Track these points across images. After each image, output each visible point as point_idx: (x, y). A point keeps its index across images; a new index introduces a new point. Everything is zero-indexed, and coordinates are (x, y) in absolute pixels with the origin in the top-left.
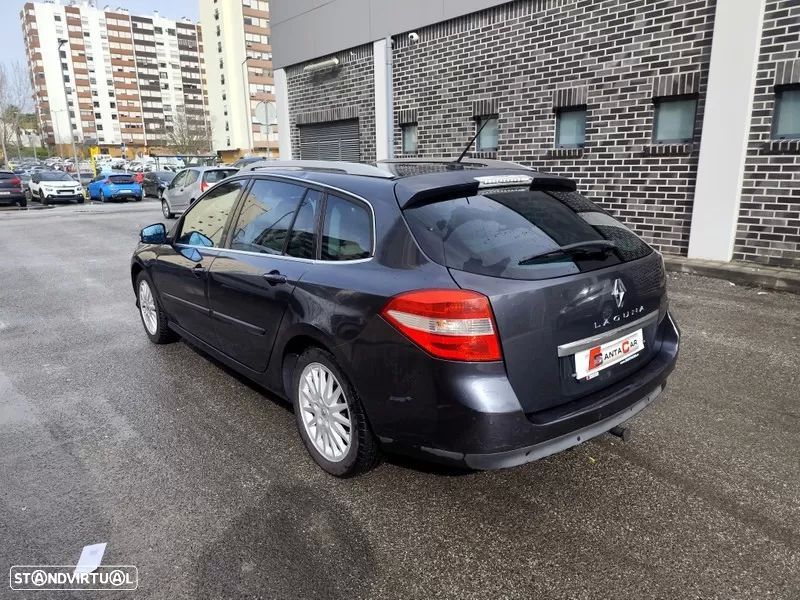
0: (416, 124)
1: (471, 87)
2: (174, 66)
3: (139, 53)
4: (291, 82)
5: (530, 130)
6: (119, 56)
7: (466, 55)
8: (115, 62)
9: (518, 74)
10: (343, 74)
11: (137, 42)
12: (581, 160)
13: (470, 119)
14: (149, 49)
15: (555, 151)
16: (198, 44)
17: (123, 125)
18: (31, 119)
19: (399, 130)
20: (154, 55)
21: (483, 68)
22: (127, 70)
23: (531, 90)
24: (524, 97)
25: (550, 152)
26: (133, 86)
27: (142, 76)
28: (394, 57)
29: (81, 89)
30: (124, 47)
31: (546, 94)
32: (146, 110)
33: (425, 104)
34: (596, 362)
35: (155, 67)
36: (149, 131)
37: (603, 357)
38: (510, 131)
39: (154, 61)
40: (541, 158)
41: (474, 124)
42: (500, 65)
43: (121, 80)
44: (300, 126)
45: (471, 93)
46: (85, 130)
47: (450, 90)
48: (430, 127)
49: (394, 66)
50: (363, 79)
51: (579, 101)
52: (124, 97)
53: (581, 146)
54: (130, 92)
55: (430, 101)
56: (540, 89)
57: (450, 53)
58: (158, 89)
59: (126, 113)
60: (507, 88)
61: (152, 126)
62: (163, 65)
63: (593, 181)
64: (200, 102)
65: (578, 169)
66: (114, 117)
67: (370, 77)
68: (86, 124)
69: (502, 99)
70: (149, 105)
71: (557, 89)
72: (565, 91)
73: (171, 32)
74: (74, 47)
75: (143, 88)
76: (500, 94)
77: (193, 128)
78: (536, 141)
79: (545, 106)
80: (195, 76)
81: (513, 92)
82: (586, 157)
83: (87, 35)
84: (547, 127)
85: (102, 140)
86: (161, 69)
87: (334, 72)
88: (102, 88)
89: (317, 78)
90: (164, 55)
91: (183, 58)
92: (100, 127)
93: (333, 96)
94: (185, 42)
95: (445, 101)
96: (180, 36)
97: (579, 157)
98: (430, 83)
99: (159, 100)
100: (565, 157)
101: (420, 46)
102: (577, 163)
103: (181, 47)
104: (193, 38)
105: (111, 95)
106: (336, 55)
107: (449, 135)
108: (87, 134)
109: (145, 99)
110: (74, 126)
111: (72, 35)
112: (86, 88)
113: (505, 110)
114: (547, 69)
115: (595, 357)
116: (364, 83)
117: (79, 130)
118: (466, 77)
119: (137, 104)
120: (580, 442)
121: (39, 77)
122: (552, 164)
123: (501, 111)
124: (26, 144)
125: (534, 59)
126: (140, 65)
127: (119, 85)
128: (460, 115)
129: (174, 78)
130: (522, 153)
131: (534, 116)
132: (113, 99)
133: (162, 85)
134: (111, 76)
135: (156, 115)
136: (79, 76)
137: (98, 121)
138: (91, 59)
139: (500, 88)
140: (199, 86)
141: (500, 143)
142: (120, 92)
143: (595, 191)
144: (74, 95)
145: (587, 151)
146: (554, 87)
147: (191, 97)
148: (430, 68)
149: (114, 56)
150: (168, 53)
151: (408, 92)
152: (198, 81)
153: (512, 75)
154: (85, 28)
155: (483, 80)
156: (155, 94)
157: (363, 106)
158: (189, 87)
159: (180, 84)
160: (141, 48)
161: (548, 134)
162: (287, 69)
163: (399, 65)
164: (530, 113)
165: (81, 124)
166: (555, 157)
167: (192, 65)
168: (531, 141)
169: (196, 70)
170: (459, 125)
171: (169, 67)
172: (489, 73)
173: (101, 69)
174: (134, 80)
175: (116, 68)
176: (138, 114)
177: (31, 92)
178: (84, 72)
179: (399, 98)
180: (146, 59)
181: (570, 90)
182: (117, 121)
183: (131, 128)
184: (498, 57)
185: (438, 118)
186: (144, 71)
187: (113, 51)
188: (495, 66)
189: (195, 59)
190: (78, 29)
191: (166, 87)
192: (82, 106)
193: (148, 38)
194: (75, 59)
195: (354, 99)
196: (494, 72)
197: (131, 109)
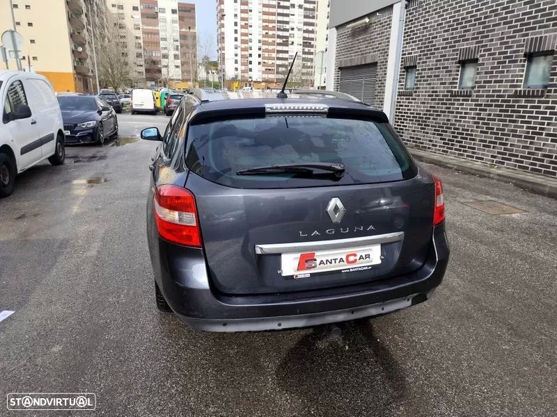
0: (415, 67)
1: (460, 37)
2: (299, 30)
3: (279, 22)
4: (339, 37)
5: (503, 72)
6: (267, 24)
7: (459, 11)
8: (265, 28)
9: (499, 24)
10: (371, 29)
11: (279, 14)
12: (543, 99)
13: (456, 63)
14: (286, 19)
15: (520, 91)
16: (316, 13)
17: (264, 69)
18: (215, 64)
19: (404, 72)
20: (287, 23)
21: (471, 21)
22: (271, 33)
23: (508, 38)
24: (501, 44)
25: (516, 91)
26: (273, 43)
27: (279, 37)
28: (407, 15)
29: (243, 46)
30: (271, 18)
31: (519, 41)
32: (278, 59)
33: (424, 51)
34: (307, 265)
35: (287, 30)
36: (278, 73)
37: (318, 262)
38: (486, 73)
39: (287, 27)
40: (509, 96)
41: (458, 67)
42: (485, 18)
43: (266, 39)
44: (340, 68)
45: (459, 41)
46: (242, 71)
47: (444, 40)
48: (425, 69)
49: (406, 22)
50: (384, 33)
51: (548, 47)
52: (267, 51)
53: (545, 87)
54: (271, 48)
55: (428, 48)
56: (515, 37)
57: (447, 10)
58: (287, 45)
59: (266, 61)
60: (488, 36)
61: (280, 69)
62: (293, 29)
63: (551, 119)
64: (312, 53)
65: (539, 107)
66: (259, 63)
67: (389, 31)
68: (243, 68)
69: (483, 46)
70: (281, 55)
71: (530, 37)
72: (537, 38)
73: (300, 6)
74: (243, 19)
75: (279, 44)
76: (482, 42)
77: (304, 71)
78: (506, 81)
79: (518, 51)
80: (311, 36)
81: (492, 40)
82: (548, 97)
83: (251, 11)
84: (517, 70)
85: (251, 78)
86: (291, 32)
87: (366, 28)
88: (255, 45)
89: (356, 33)
90: (293, 22)
91: (305, 24)
92: (251, 70)
93: (363, 47)
94: (308, 13)
95: (438, 49)
96: (306, 9)
97: (542, 96)
98: (430, 35)
99: (287, 52)
100: (528, 96)
101: (426, 5)
102: (539, 102)
103: (305, 17)
104: (313, 10)
105: (260, 49)
106: (369, 15)
107: (438, 76)
108: (243, 74)
109: (279, 52)
110: (236, 69)
111: (242, 11)
112: (246, 45)
113: (484, 55)
114: (524, 19)
115: (306, 260)
116: (384, 36)
117: (239, 71)
118: (457, 29)
119: (274, 55)
120: (280, 328)
121: (222, 39)
122: (517, 101)
123: (481, 56)
124: (211, 80)
125: (513, 11)
126: (279, 29)
127: (265, 43)
128: (448, 60)
129: (298, 38)
130: (493, 91)
131: (507, 60)
132: (260, 52)
133: (290, 43)
134: (260, 38)
135: (284, 62)
136: (243, 38)
137: (250, 66)
138: (251, 26)
139: (482, 37)
140: (312, 43)
141: (476, 82)
142: (264, 47)
143: (552, 128)
144: (239, 49)
145: (550, 91)
146: (527, 35)
147: (306, 50)
148: (431, 23)
149: (265, 24)
150: (296, 21)
151: (413, 42)
152: (312, 39)
153: (494, 26)
154: (250, 7)
155: (469, 30)
156: (285, 48)
157: (381, 53)
158: (307, 43)
159: (301, 41)
160: (281, 18)
161: (517, 76)
162: (337, 28)
163: (410, 21)
164: (504, 58)
165: (241, 68)
166: (520, 96)
167: (310, 28)
168: (501, 81)
169: (312, 32)
170: (447, 67)
171: (296, 30)
172: (475, 25)
173: (256, 32)
174: (274, 39)
175: (264, 32)
176: (273, 61)
177: (217, 48)
178: (246, 35)
179: (406, 47)
180: (283, 25)
181: (541, 38)
182: (261, 66)
183: (268, 71)
184: (484, 11)
185: (432, 62)
186: (281, 33)
187: (264, 21)
188: (480, 19)
189: (312, 24)
190: (246, 7)
191: (293, 43)
192: (243, 56)
193: (285, 11)
194: (242, 27)
195: (376, 48)
196: (479, 24)
197: (269, 58)
